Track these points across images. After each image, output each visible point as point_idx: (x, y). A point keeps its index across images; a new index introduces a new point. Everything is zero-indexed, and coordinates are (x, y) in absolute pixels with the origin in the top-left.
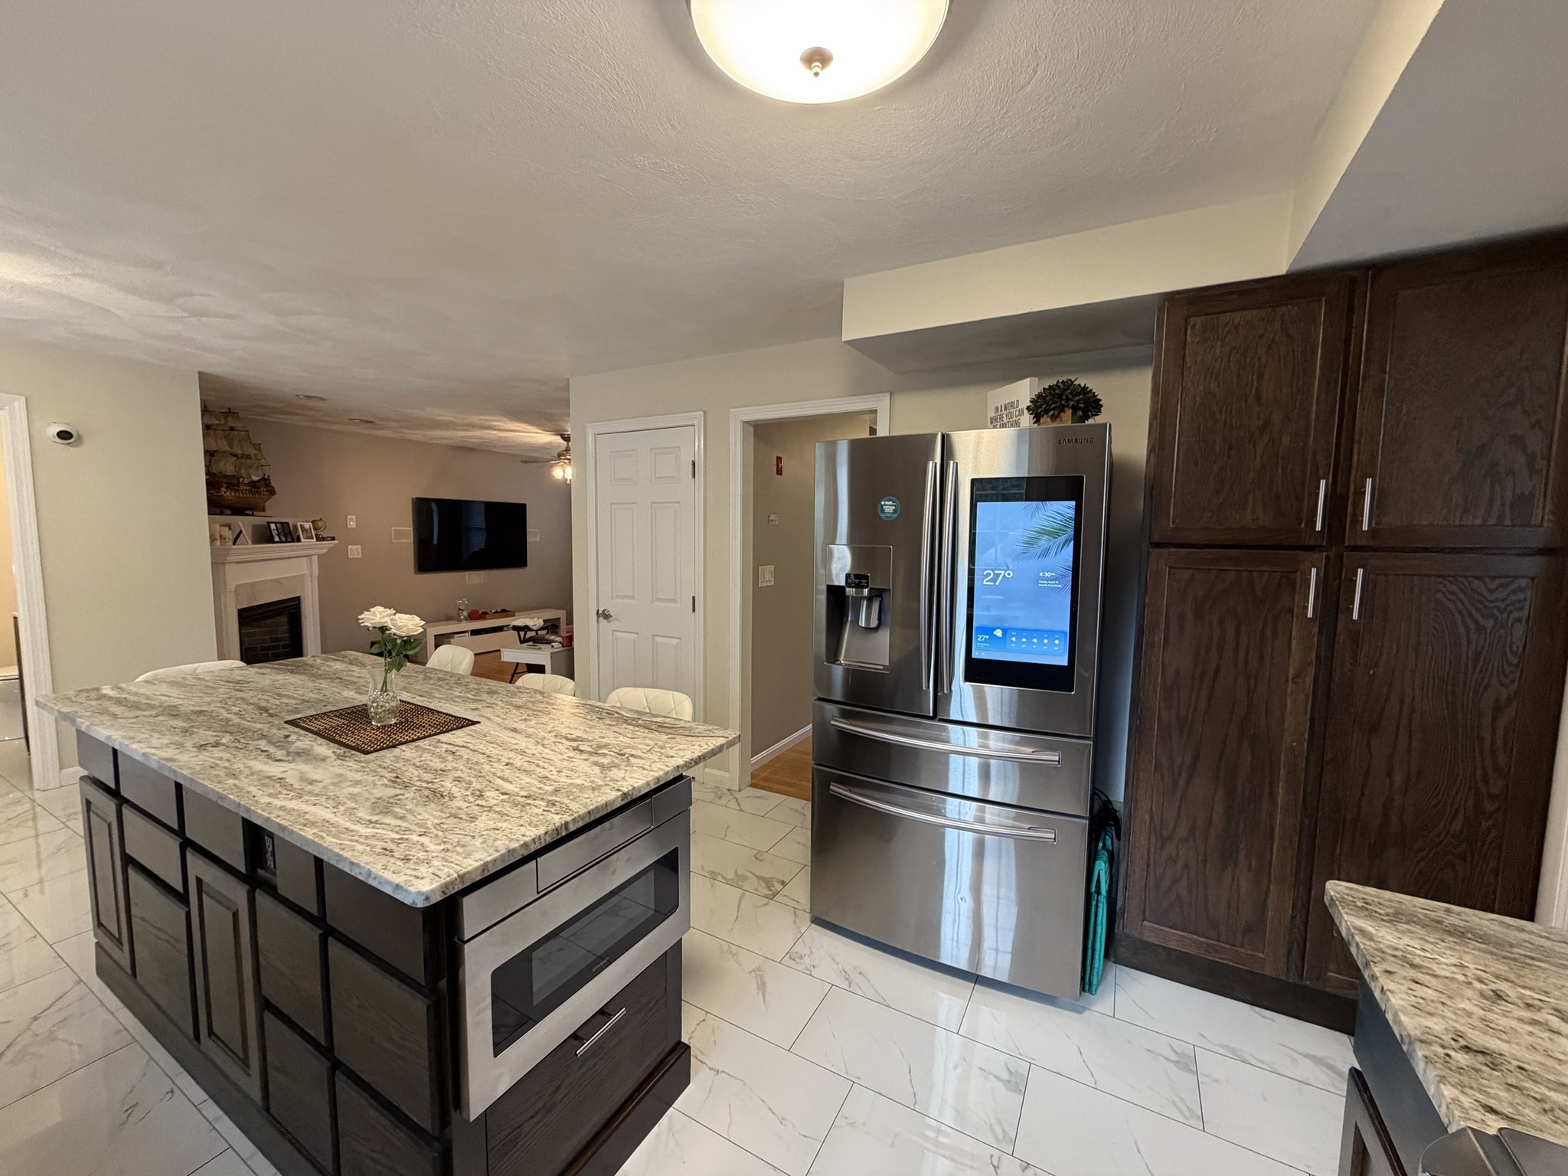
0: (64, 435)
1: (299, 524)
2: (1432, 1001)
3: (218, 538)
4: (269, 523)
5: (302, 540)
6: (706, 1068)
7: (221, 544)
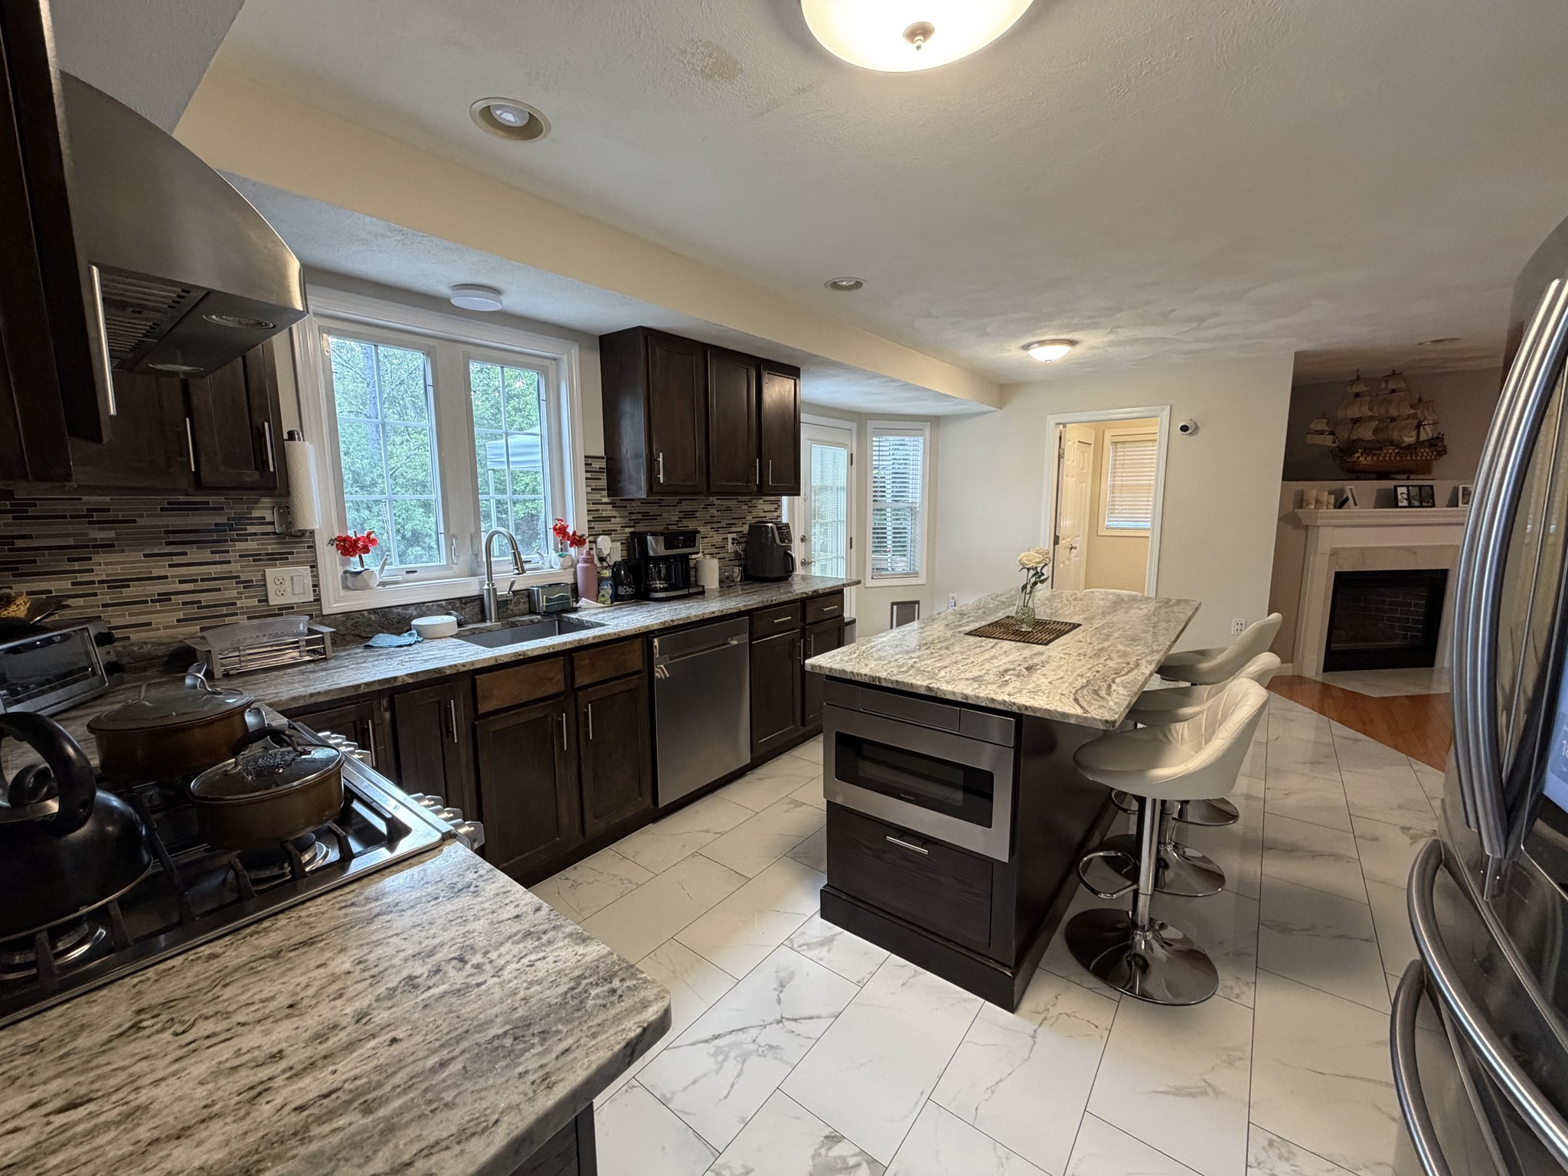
0: (1184, 428)
1: (1461, 487)
2: (500, 907)
3: (1314, 502)
4: (1396, 487)
5: (1460, 504)
6: (1035, 1027)
7: (1315, 508)
